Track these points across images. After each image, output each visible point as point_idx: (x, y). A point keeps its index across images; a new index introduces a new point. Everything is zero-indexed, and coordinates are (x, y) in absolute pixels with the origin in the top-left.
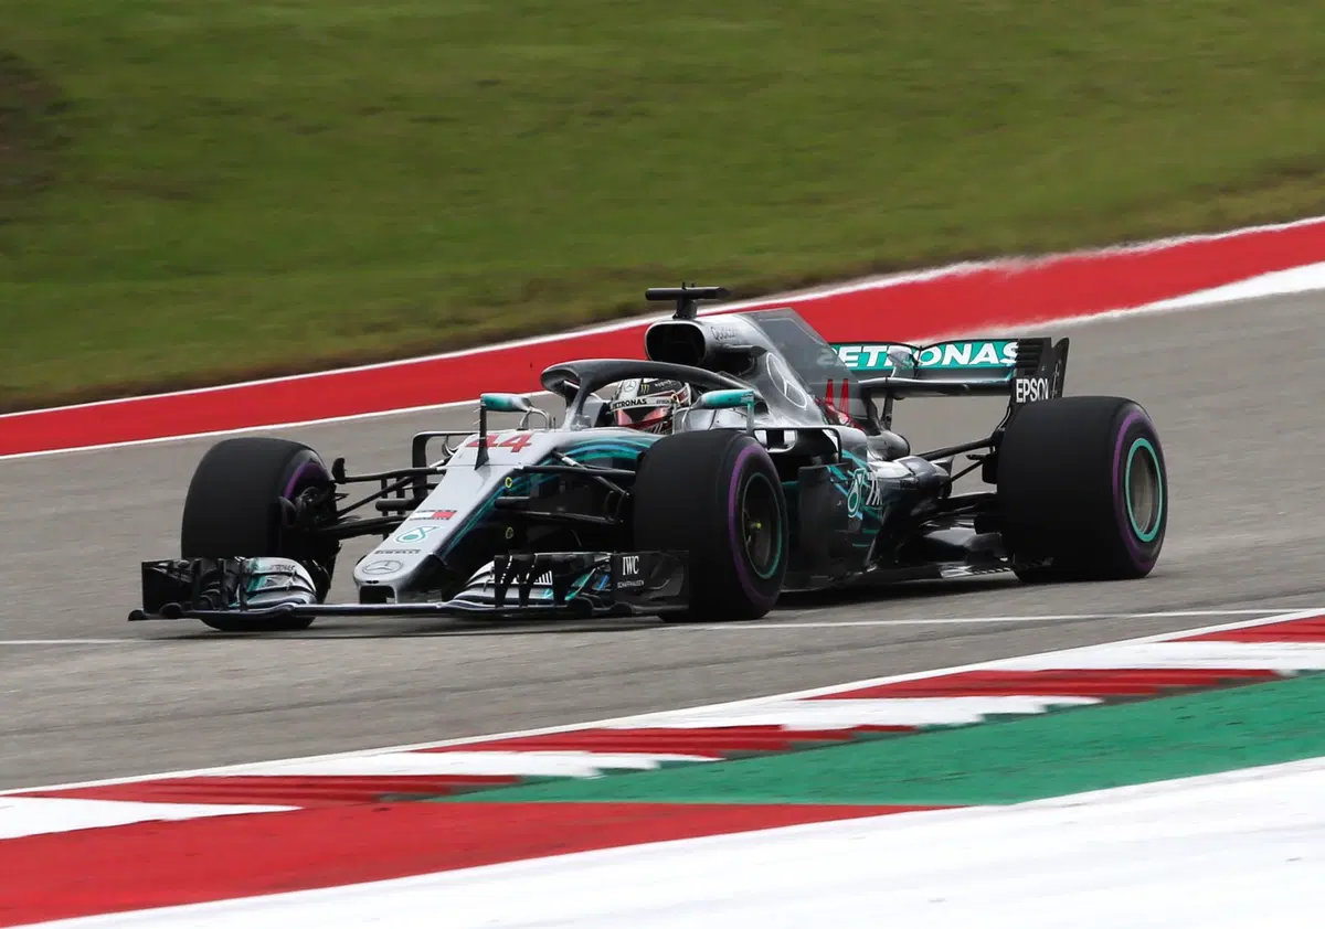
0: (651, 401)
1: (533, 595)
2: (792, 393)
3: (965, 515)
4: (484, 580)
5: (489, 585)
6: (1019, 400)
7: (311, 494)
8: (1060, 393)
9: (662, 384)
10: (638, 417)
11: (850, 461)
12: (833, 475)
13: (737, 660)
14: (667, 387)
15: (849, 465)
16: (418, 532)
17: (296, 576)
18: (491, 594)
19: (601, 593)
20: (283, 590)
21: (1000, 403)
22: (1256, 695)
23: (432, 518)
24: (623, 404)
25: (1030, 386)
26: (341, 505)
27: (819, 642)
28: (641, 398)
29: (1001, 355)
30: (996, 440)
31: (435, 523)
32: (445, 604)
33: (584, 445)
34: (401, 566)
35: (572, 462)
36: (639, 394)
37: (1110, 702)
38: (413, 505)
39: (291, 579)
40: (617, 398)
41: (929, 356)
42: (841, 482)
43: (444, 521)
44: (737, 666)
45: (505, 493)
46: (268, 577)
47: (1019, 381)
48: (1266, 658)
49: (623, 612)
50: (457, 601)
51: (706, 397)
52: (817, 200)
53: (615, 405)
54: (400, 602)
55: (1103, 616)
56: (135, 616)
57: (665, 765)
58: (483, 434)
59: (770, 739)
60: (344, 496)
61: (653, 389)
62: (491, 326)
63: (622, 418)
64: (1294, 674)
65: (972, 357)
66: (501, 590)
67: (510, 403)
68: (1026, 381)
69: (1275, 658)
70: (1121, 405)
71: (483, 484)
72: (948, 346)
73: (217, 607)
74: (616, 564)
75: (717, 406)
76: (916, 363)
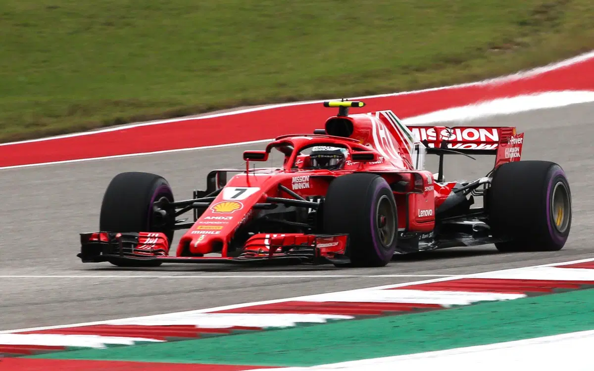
13: (174, 293)
22: (430, 316)
27: (214, 285)
37: (357, 318)
44: (173, 296)
48: (437, 299)
52: (215, 70)
55: (356, 276)
57: (137, 343)
59: (190, 332)
62: (52, 127)
64: (449, 307)
69: (439, 298)
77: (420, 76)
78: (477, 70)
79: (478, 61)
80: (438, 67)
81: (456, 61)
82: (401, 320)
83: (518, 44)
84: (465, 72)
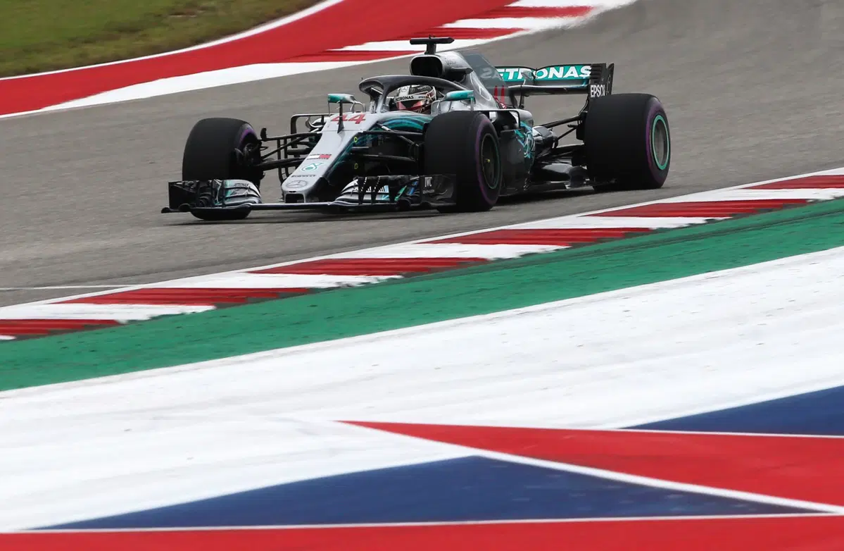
0: (416, 97)
1: (378, 198)
2: (482, 92)
3: (566, 157)
4: (350, 190)
5: (354, 193)
6: (592, 96)
7: (249, 147)
8: (610, 93)
9: (421, 88)
10: (409, 105)
11: (524, 128)
12: (517, 135)
14: (423, 90)
15: (524, 130)
16: (312, 166)
17: (250, 189)
18: (356, 198)
19: (411, 197)
20: (243, 196)
21: (583, 98)
23: (319, 158)
24: (401, 98)
25: (597, 89)
26: (263, 153)
28: (410, 95)
29: (579, 73)
30: (582, 117)
31: (321, 161)
32: (331, 203)
33: (391, 120)
34: (307, 183)
35: (387, 129)
36: (409, 93)
38: (307, 152)
39: (247, 191)
40: (398, 95)
41: (541, 73)
42: (521, 139)
43: (326, 160)
45: (354, 145)
46: (233, 191)
47: (592, 86)
49: (425, 207)
50: (338, 201)
51: (449, 94)
53: (397, 99)
54: (307, 202)
56: (165, 211)
58: (341, 114)
60: (266, 148)
61: (416, 91)
63: (401, 107)
65: (564, 75)
66: (361, 195)
67: (344, 98)
68: (595, 86)
70: (649, 97)
71: (342, 140)
72: (551, 68)
73: (208, 205)
74: (421, 181)
75: (452, 99)
76: (534, 77)
77: (89, 48)
78: (156, 41)
79: (158, 30)
80: (110, 38)
81: (131, 30)
82: (71, 339)
83: (203, 9)
84: (141, 43)
